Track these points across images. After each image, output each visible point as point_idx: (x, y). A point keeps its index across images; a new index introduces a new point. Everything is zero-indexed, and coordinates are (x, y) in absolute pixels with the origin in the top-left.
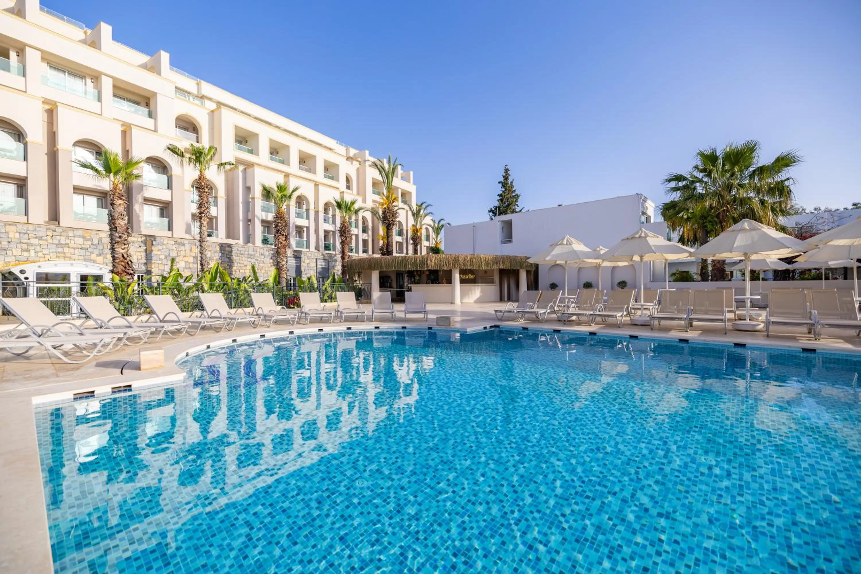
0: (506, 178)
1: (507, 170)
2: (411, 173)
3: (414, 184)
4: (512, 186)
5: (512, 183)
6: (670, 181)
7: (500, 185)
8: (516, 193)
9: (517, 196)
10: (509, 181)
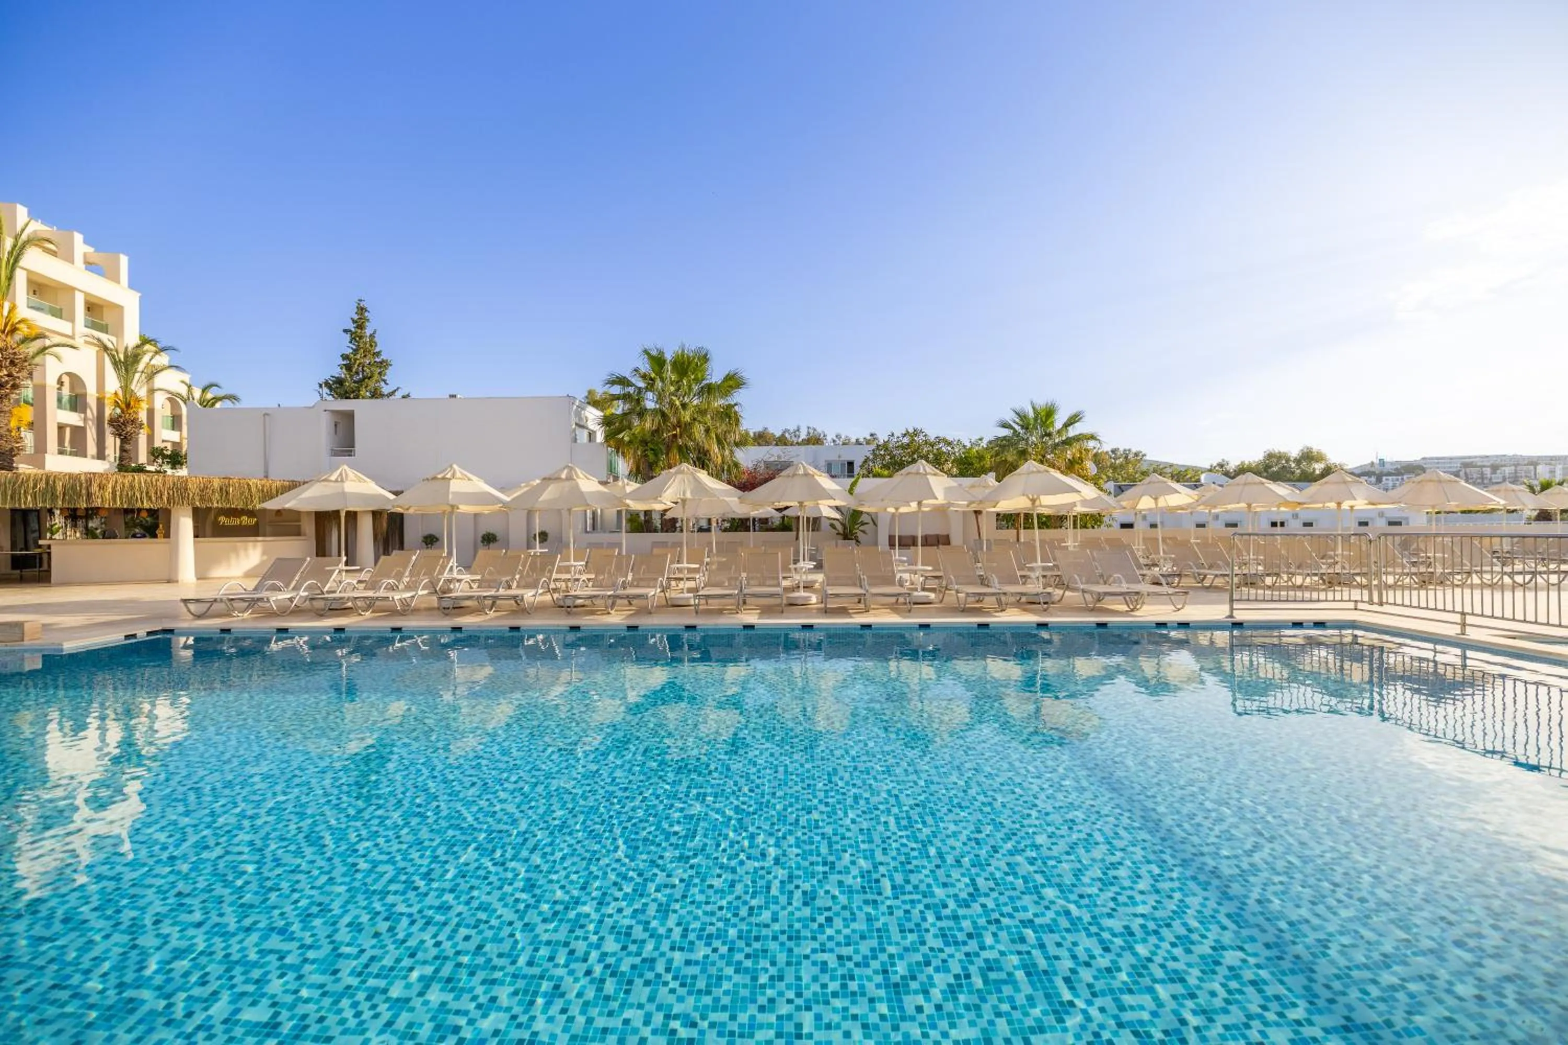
0: (360, 324)
1: (361, 310)
2: (124, 260)
3: (131, 286)
4: (373, 343)
5: (372, 336)
6: (613, 383)
7: (348, 337)
8: (383, 357)
9: (384, 365)
10: (368, 332)
